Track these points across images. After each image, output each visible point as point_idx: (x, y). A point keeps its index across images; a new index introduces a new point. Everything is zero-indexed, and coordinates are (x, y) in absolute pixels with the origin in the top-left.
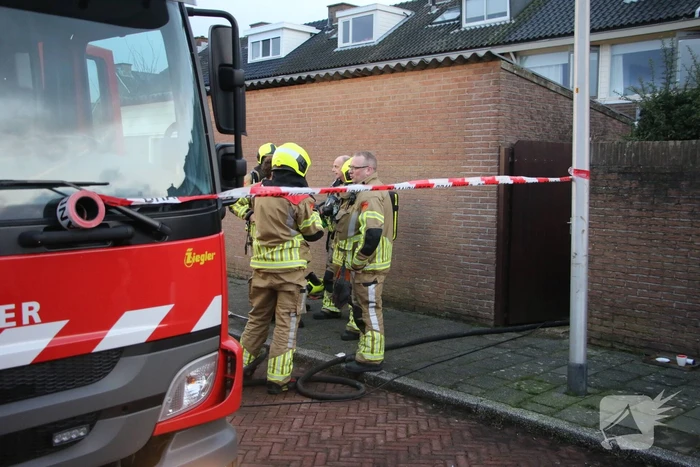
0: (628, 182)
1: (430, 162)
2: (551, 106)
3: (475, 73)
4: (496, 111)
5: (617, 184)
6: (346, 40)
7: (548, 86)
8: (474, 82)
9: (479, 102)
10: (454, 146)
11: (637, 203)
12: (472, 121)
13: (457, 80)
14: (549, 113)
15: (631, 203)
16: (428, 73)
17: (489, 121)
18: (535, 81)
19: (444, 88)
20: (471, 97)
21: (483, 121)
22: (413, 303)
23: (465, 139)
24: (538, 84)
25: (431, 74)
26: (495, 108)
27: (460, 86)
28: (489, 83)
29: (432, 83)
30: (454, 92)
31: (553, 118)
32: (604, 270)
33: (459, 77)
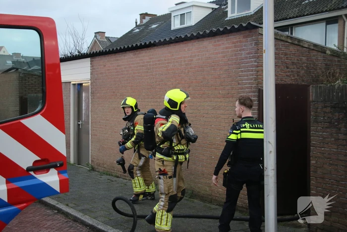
0: (337, 114)
1: (219, 100)
2: (304, 58)
3: (244, 37)
4: (256, 64)
5: (331, 116)
6: (233, 12)
7: (302, 44)
8: (244, 44)
9: (246, 58)
10: (232, 88)
11: (343, 129)
12: (242, 71)
13: (233, 43)
14: (304, 63)
15: (340, 129)
16: (218, 38)
17: (252, 70)
18: (290, 41)
19: (227, 48)
20: (241, 54)
21: (249, 71)
22: (210, 197)
23: (239, 84)
24: (292, 43)
25: (219, 39)
26: (255, 61)
27: (235, 47)
28: (251, 44)
29: (219, 45)
30: (232, 51)
31: (306, 67)
32: (323, 178)
33: (235, 41)
